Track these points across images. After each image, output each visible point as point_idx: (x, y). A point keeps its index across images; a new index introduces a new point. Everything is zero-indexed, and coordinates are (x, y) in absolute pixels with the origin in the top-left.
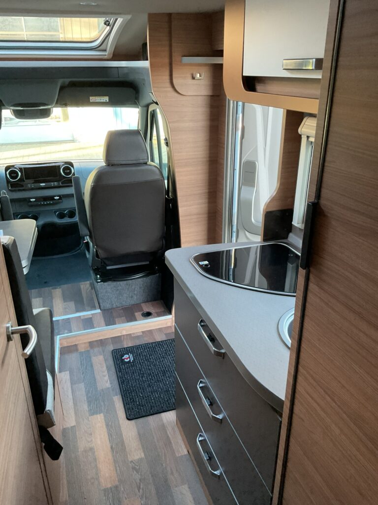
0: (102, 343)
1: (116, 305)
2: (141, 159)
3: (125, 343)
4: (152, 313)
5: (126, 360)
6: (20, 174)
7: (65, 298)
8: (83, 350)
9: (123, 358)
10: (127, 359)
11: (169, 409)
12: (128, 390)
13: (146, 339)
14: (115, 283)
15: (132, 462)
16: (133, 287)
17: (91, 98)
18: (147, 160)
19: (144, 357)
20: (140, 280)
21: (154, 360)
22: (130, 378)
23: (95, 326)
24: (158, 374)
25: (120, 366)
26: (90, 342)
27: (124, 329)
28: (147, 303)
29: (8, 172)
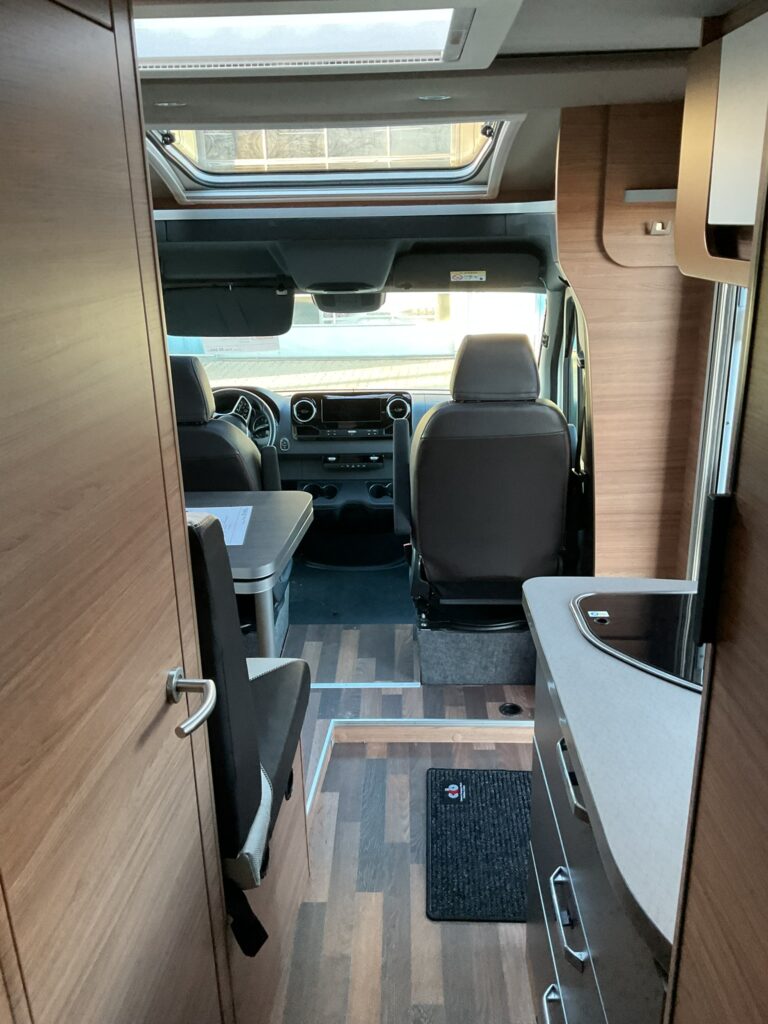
0: (412, 750)
1: (453, 681)
2: (524, 390)
3: (457, 759)
4: (523, 708)
5: (450, 795)
6: (315, 410)
7: (363, 651)
8: (374, 757)
9: (446, 790)
10: (453, 793)
11: (517, 918)
12: (442, 858)
13: (501, 759)
14: (454, 634)
15: (416, 1006)
16: (490, 649)
17: (452, 274)
18: (534, 395)
19: (488, 798)
20: (506, 635)
21: (508, 809)
22: (451, 834)
23: (404, 712)
24: (510, 839)
25: (435, 805)
26: (391, 745)
27: (459, 732)
28: (516, 686)
29: (295, 406)
